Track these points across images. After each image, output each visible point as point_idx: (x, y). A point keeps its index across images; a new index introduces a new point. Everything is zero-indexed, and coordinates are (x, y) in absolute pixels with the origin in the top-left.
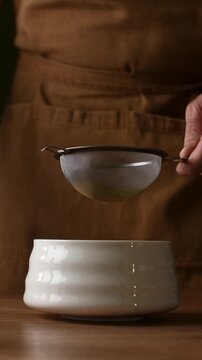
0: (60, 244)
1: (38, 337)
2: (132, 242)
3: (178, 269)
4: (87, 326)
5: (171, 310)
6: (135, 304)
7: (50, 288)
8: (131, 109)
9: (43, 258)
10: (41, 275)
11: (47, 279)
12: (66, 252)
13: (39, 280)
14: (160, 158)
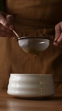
0: (19, 75)
1: (12, 104)
2: (40, 75)
3: (55, 82)
4: (27, 101)
5: (53, 95)
6: (42, 94)
7: (15, 89)
8: (41, 33)
9: (13, 79)
10: (13, 85)
11: (14, 86)
12: (20, 78)
13: (12, 86)
14: (49, 41)
